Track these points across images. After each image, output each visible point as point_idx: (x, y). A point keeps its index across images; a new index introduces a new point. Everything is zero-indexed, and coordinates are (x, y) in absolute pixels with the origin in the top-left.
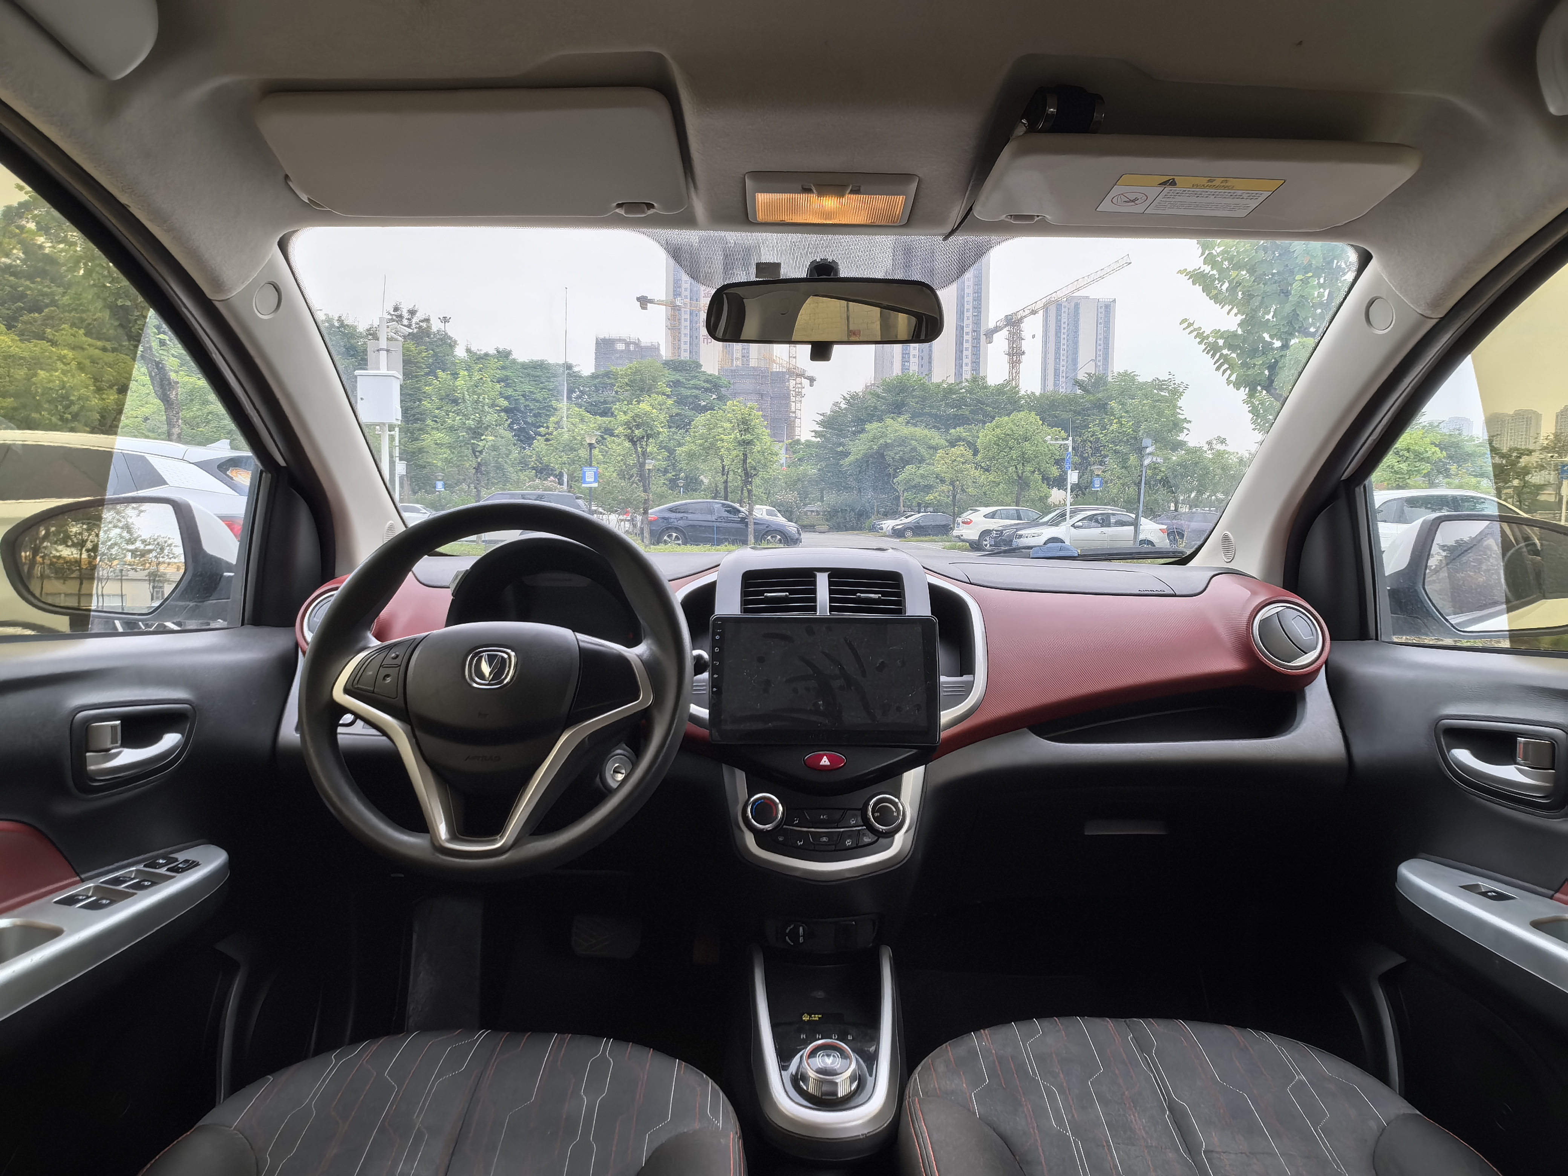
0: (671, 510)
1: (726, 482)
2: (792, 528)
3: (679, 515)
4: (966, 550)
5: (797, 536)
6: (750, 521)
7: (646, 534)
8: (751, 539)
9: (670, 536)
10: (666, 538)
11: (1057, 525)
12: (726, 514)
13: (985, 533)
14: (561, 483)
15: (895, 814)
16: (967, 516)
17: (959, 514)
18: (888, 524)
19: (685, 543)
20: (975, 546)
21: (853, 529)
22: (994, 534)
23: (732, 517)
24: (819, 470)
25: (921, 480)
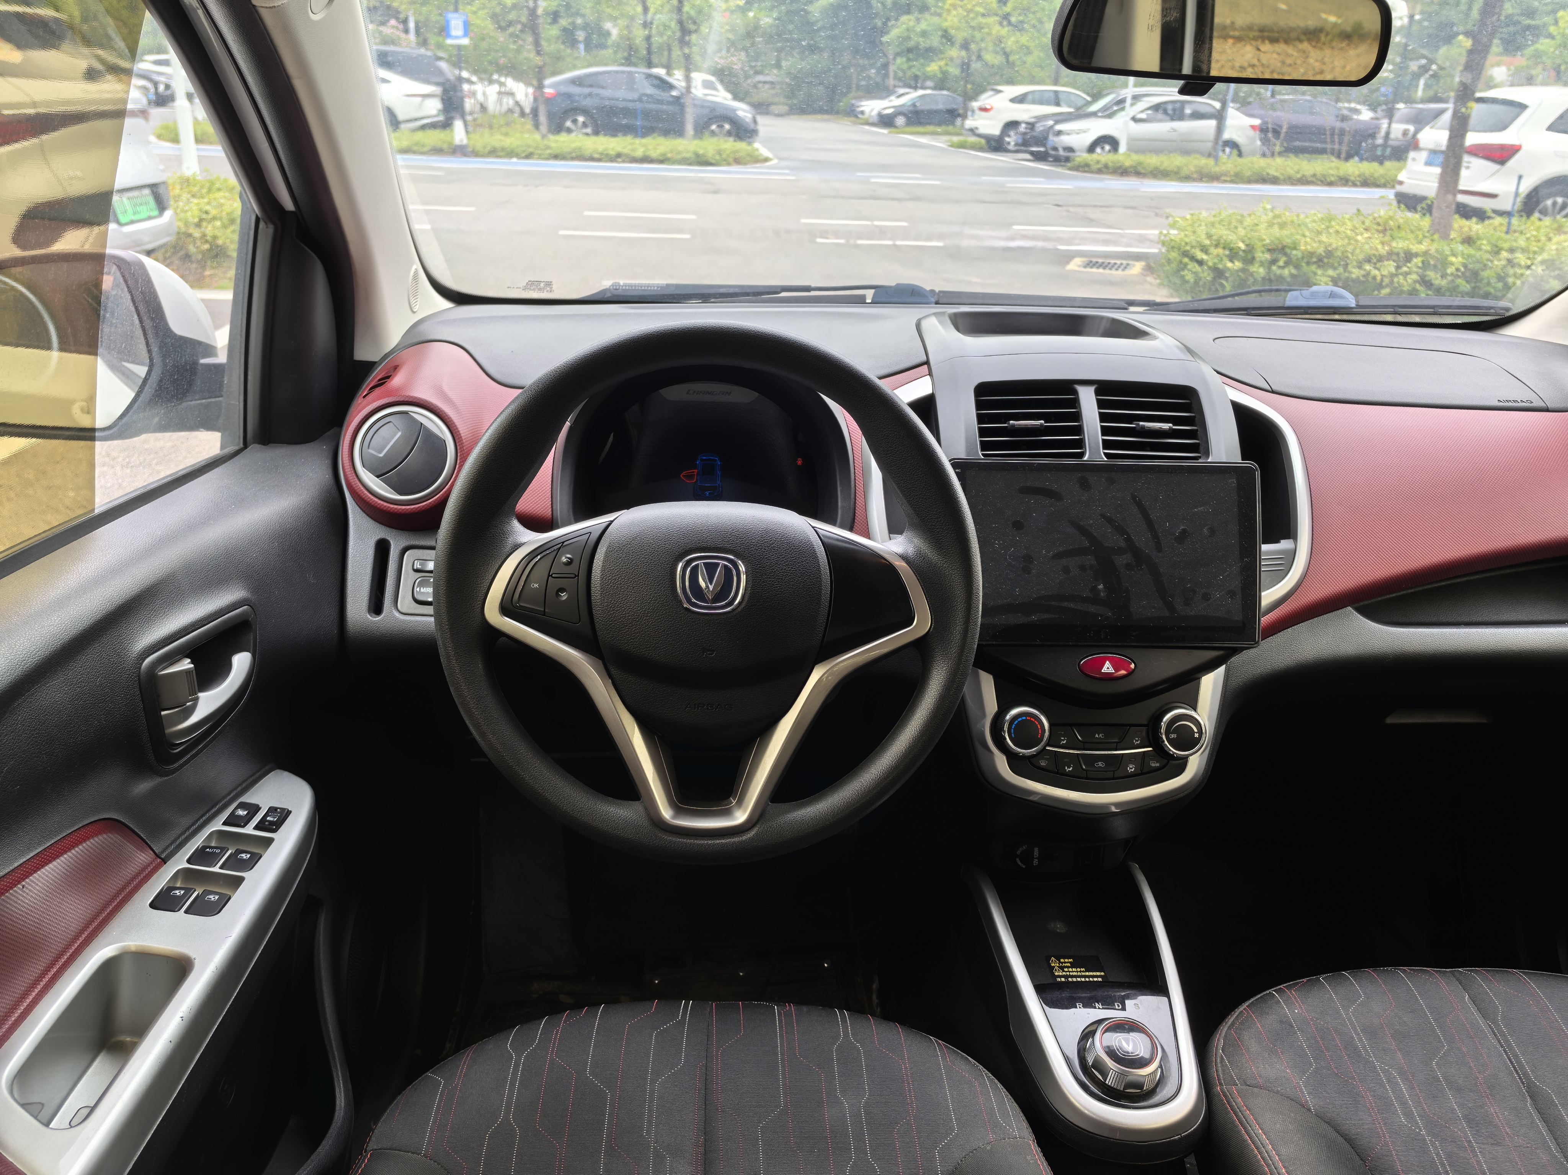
0: (574, 81)
1: (648, 38)
2: (743, 111)
3: (586, 90)
4: (981, 149)
5: (752, 126)
6: (687, 101)
7: (543, 118)
8: (690, 129)
9: (575, 121)
10: (568, 124)
11: (1110, 116)
12: (650, 90)
13: (1012, 125)
14: (406, 31)
15: (1197, 735)
16: (985, 99)
17: (974, 97)
18: (872, 107)
19: (596, 133)
20: (995, 145)
21: (821, 111)
22: (1022, 128)
23: (664, 95)
24: (776, 19)
25: (921, 39)
